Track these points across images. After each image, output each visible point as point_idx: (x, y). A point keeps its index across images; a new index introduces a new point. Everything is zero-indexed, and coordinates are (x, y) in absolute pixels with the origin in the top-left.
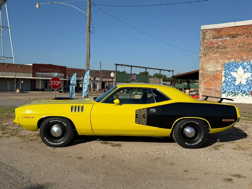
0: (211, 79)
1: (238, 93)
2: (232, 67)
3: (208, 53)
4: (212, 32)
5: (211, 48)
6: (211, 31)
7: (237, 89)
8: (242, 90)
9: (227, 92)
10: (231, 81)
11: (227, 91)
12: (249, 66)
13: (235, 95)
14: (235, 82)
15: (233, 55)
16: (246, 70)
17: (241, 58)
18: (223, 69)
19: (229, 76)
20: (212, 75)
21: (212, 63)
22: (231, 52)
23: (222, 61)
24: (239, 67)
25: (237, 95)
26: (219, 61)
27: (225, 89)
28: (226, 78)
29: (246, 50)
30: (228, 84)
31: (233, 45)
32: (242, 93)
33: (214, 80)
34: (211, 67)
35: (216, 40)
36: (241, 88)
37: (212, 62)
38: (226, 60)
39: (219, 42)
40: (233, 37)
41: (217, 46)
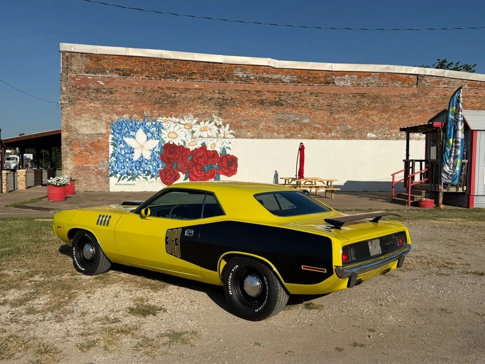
0: (88, 150)
1: (138, 175)
2: (126, 129)
3: (79, 99)
4: (84, 59)
5: (83, 89)
6: (82, 56)
7: (136, 167)
8: (145, 169)
9: (119, 173)
10: (126, 153)
11: (119, 171)
12: (155, 129)
13: (133, 178)
14: (133, 156)
15: (127, 108)
16: (149, 134)
17: (141, 114)
18: (109, 130)
19: (121, 145)
20: (89, 141)
21: (88, 119)
22: (123, 102)
23: (108, 116)
24: (138, 129)
25: (136, 179)
26: (101, 116)
27: (115, 169)
28: (116, 148)
29: (149, 101)
30: (120, 158)
31: (125, 88)
32: (144, 174)
33: (93, 152)
34: (86, 126)
35: (94, 75)
36: (142, 166)
37: (88, 117)
38: (115, 115)
39: (99, 80)
40: (125, 74)
41: (96, 88)
